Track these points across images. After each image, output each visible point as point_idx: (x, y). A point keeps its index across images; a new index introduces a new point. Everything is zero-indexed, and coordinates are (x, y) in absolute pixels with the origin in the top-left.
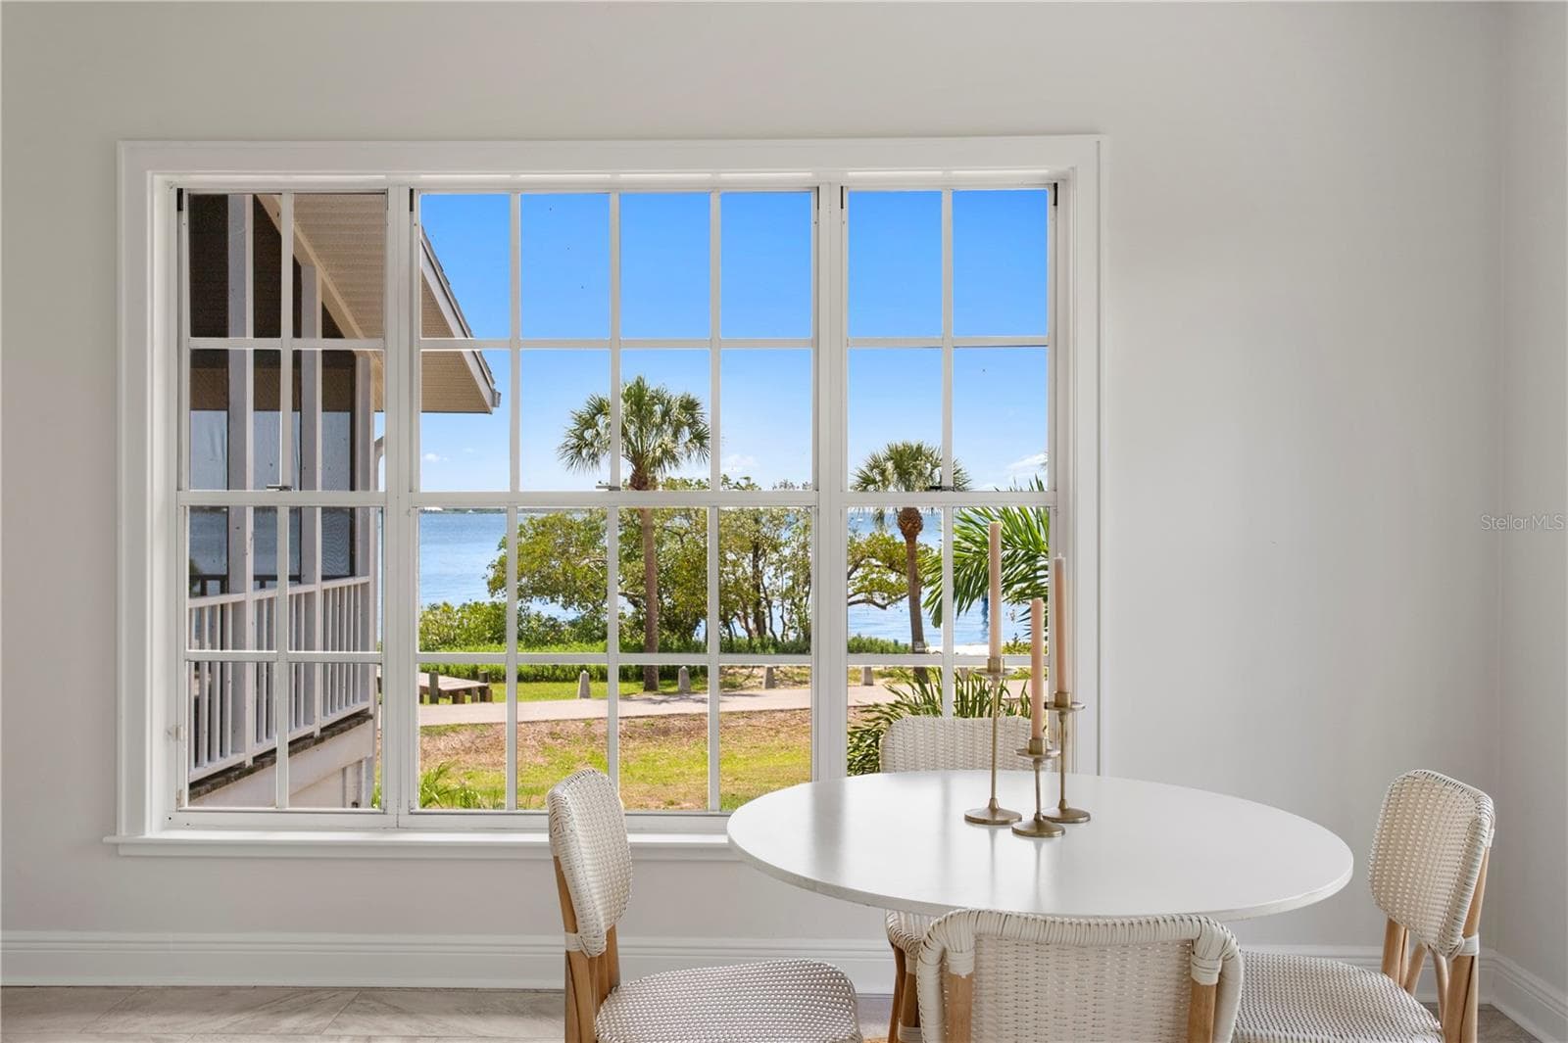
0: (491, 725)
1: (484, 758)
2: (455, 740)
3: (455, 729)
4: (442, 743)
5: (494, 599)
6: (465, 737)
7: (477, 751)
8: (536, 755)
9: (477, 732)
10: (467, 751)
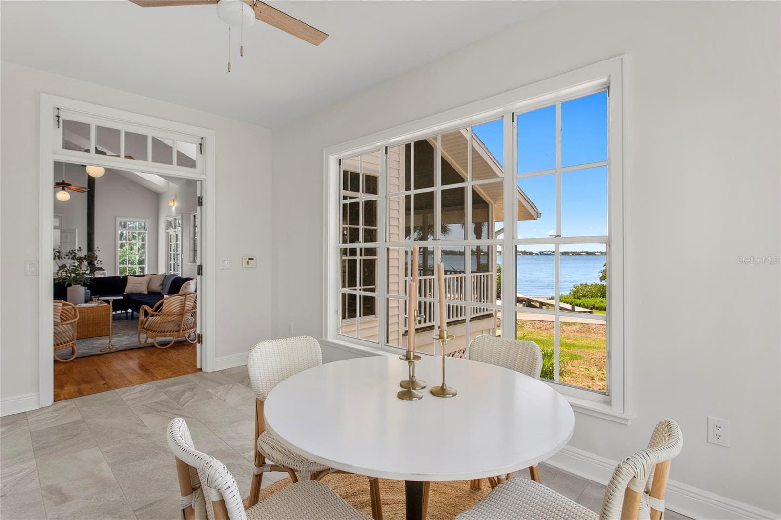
0: (587, 324)
1: (583, 335)
2: (574, 328)
3: (575, 324)
4: (569, 328)
5: (602, 283)
6: (578, 327)
7: (581, 332)
8: (602, 336)
9: (582, 326)
10: (578, 332)
